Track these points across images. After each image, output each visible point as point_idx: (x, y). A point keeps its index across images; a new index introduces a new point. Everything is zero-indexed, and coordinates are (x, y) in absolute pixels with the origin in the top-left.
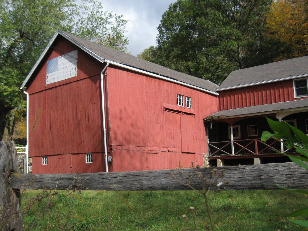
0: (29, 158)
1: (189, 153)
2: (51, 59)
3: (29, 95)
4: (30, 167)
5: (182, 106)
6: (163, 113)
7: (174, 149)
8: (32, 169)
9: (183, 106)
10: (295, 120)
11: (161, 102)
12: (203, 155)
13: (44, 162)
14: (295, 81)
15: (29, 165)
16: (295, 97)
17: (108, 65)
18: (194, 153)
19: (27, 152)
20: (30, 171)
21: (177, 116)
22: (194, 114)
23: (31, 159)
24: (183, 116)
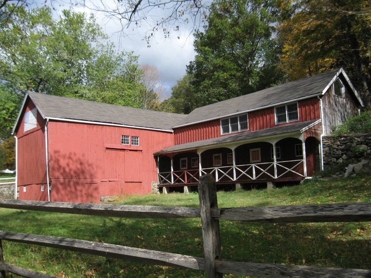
0: (18, 186)
1: (133, 182)
2: (27, 112)
3: (18, 139)
4: (18, 193)
5: (127, 144)
6: (105, 152)
7: (115, 180)
8: (19, 195)
9: (129, 145)
10: (221, 154)
11: (103, 143)
12: (152, 183)
13: (25, 189)
14: (221, 120)
15: (17, 192)
16: (221, 135)
17: (48, 120)
18: (141, 182)
19: (16, 182)
20: (18, 196)
21: (122, 153)
22: (141, 151)
23: (19, 187)
24: (128, 152)
